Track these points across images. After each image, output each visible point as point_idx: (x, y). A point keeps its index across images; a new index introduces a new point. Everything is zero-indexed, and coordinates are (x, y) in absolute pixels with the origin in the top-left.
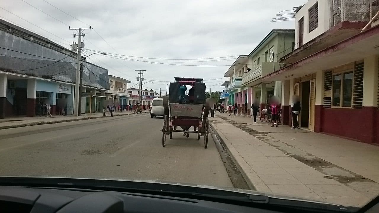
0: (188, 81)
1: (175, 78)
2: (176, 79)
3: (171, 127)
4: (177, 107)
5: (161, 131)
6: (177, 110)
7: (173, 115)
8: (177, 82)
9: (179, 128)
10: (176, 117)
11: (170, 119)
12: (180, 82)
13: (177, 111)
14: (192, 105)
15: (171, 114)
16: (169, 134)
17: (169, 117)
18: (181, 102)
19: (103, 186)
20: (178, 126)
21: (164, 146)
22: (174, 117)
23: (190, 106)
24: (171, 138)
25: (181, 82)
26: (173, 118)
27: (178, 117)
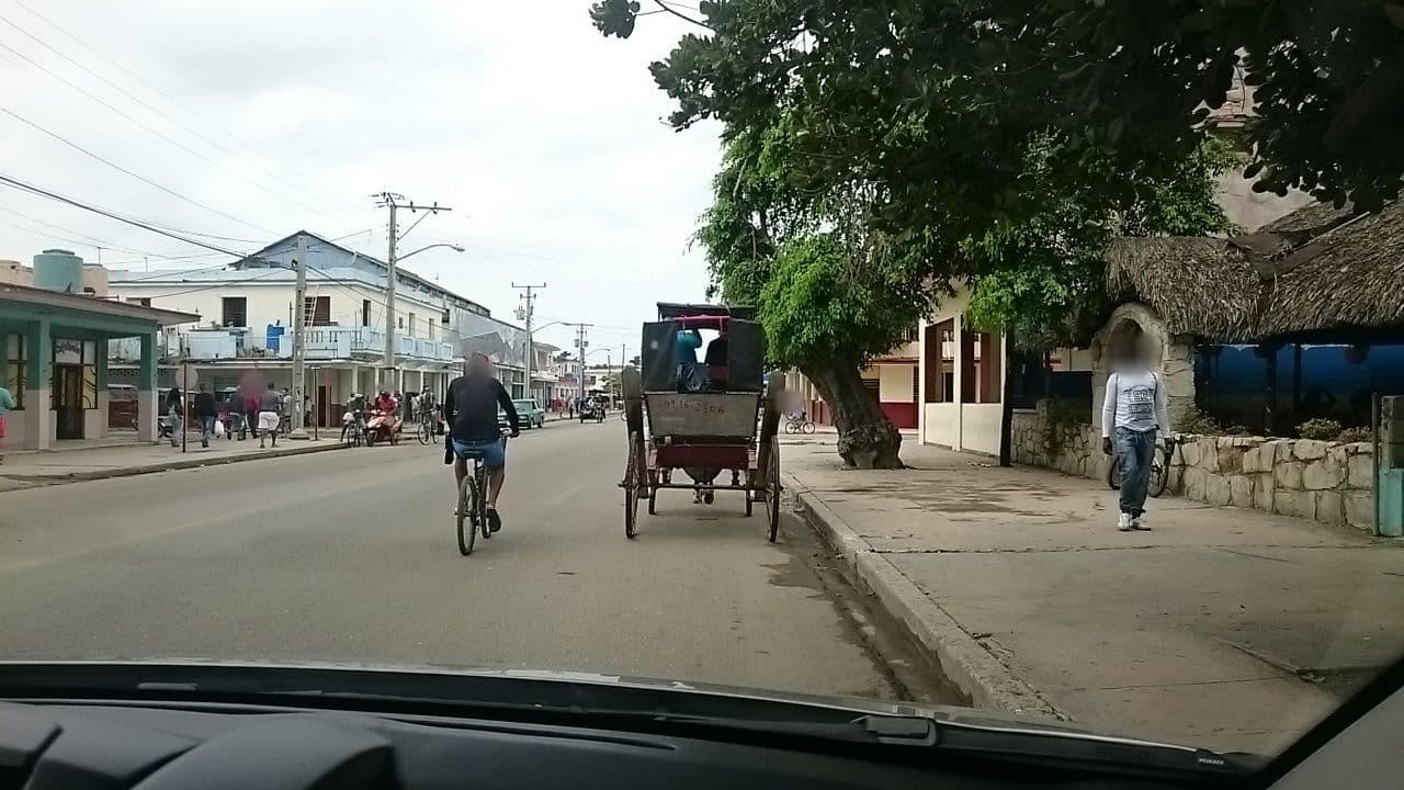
0: (703, 317)
1: (659, 305)
2: (663, 308)
3: (652, 472)
4: (671, 405)
5: (620, 486)
6: (670, 415)
7: (658, 433)
8: (666, 319)
9: (679, 475)
10: (668, 439)
11: (646, 446)
12: (677, 321)
13: (668, 419)
14: (723, 397)
15: (651, 429)
16: (645, 497)
17: (646, 438)
18: (682, 388)
19: (318, 693)
20: (678, 468)
21: (630, 536)
22: (661, 440)
23: (714, 400)
24: (651, 511)
25: (682, 321)
26: (658, 440)
27: (676, 439)
